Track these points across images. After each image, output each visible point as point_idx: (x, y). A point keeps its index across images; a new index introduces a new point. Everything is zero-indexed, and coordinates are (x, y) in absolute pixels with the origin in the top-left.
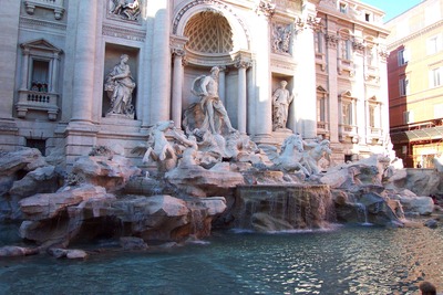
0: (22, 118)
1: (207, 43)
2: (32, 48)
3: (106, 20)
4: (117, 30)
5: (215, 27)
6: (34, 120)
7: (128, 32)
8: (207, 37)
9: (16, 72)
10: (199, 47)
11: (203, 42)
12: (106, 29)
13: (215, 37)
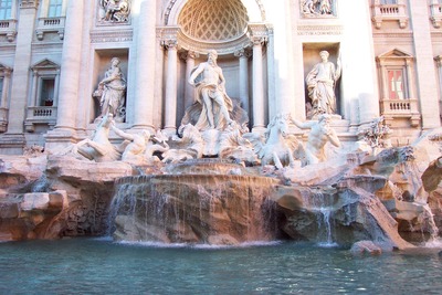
0: (31, 132)
1: (225, 28)
2: (39, 69)
3: (95, 28)
4: (105, 34)
5: (228, 8)
6: (39, 133)
7: (115, 34)
8: (225, 22)
9: (27, 92)
10: (217, 35)
11: (221, 28)
12: (94, 36)
13: (232, 20)
